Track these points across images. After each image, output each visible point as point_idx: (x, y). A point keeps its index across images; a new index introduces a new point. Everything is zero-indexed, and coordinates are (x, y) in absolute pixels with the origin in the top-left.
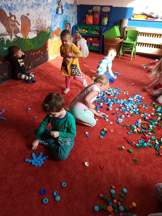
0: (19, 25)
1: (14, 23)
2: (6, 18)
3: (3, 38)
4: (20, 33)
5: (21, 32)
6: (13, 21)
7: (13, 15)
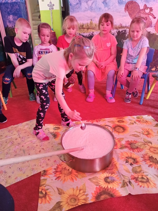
0: (155, 18)
1: (147, 16)
2: (137, 11)
3: (125, 31)
4: (152, 28)
5: (155, 27)
6: (146, 14)
7: (148, 8)
